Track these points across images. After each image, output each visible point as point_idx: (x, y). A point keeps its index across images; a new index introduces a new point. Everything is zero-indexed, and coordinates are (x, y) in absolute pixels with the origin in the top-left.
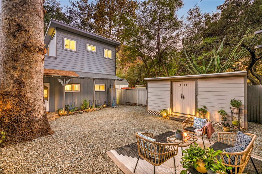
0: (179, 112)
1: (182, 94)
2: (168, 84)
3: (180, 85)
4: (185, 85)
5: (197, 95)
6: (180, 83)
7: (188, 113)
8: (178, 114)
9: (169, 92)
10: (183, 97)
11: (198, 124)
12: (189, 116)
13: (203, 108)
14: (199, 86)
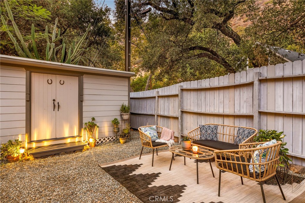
0: (48, 138)
1: (54, 100)
2: (20, 77)
3: (50, 82)
4: (62, 82)
5: (82, 101)
6: (50, 77)
7: (66, 135)
8: (46, 144)
9: (24, 96)
10: (56, 106)
11: (153, 135)
12: (69, 141)
13: (91, 121)
14: (85, 86)
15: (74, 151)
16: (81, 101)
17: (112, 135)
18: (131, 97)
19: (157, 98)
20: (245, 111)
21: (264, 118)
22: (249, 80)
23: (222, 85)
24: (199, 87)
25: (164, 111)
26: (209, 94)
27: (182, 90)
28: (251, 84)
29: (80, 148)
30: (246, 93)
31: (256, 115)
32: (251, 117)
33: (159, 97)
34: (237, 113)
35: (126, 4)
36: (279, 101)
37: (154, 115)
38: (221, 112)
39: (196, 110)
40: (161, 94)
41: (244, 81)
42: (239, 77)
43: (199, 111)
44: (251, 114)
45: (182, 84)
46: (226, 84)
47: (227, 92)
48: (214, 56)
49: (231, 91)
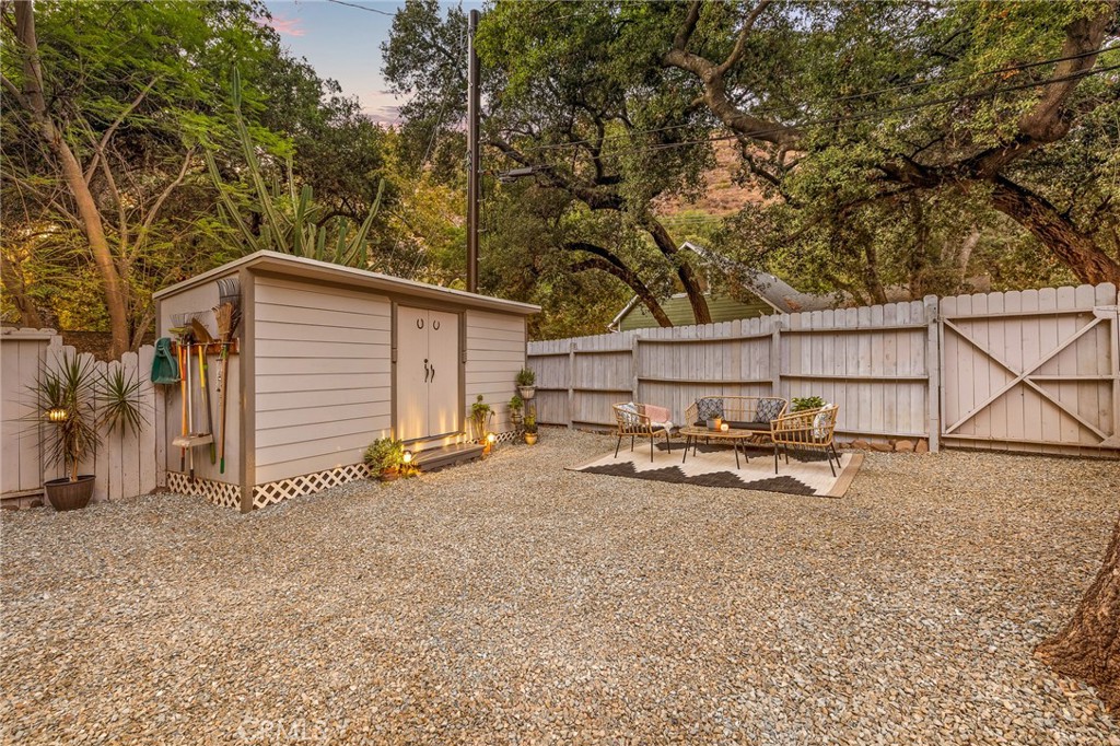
0: (419, 435)
1: (426, 361)
2: (383, 316)
3: (420, 324)
5: (464, 363)
7: (444, 430)
8: (419, 447)
9: (388, 352)
10: (429, 372)
12: (447, 441)
13: (476, 401)
14: (470, 332)
15: (472, 459)
16: (462, 361)
17: (504, 430)
18: (529, 353)
19: (572, 355)
20: (756, 376)
21: (787, 384)
22: (764, 332)
23: (719, 336)
24: (676, 338)
25: (592, 380)
26: (695, 351)
27: (641, 343)
28: (770, 337)
29: (477, 454)
30: (759, 350)
31: (776, 381)
32: (769, 384)
33: (576, 354)
34: (745, 379)
35: (469, 148)
36: (807, 361)
37: (567, 391)
38: (718, 378)
39: (669, 377)
40: (580, 348)
41: (755, 332)
42: (748, 325)
43: (676, 378)
44: (769, 380)
45: (638, 331)
46: (727, 335)
47: (727, 348)
48: (617, 268)
49: (736, 346)
